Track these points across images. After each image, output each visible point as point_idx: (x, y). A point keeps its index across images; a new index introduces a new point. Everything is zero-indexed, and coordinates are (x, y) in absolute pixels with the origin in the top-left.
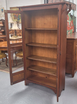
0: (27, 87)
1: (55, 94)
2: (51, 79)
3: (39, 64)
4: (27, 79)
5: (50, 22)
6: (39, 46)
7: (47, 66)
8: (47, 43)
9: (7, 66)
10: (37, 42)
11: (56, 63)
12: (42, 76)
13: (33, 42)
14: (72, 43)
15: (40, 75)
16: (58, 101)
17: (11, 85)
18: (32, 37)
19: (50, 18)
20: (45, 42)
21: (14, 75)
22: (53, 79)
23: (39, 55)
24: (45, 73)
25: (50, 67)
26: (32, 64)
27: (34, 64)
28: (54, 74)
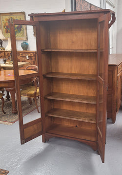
0: (46, 144)
1: (95, 151)
2: (84, 128)
3: (64, 106)
4: (46, 132)
5: (82, 39)
6: (67, 77)
7: (77, 109)
8: (77, 73)
9: (5, 113)
10: (60, 71)
11: (94, 103)
12: (70, 125)
13: (53, 71)
14: (112, 71)
15: (67, 124)
16: (103, 162)
17: (22, 144)
18: (52, 63)
19: (81, 34)
20: (74, 72)
21: (26, 128)
22: (87, 128)
23: (64, 93)
24: (77, 120)
25: (83, 110)
26: (52, 106)
27: (55, 107)
28: (91, 120)
